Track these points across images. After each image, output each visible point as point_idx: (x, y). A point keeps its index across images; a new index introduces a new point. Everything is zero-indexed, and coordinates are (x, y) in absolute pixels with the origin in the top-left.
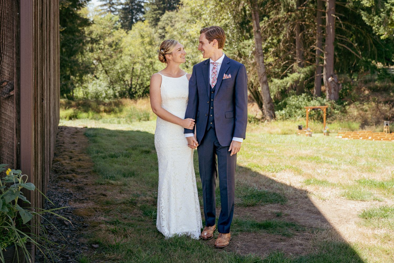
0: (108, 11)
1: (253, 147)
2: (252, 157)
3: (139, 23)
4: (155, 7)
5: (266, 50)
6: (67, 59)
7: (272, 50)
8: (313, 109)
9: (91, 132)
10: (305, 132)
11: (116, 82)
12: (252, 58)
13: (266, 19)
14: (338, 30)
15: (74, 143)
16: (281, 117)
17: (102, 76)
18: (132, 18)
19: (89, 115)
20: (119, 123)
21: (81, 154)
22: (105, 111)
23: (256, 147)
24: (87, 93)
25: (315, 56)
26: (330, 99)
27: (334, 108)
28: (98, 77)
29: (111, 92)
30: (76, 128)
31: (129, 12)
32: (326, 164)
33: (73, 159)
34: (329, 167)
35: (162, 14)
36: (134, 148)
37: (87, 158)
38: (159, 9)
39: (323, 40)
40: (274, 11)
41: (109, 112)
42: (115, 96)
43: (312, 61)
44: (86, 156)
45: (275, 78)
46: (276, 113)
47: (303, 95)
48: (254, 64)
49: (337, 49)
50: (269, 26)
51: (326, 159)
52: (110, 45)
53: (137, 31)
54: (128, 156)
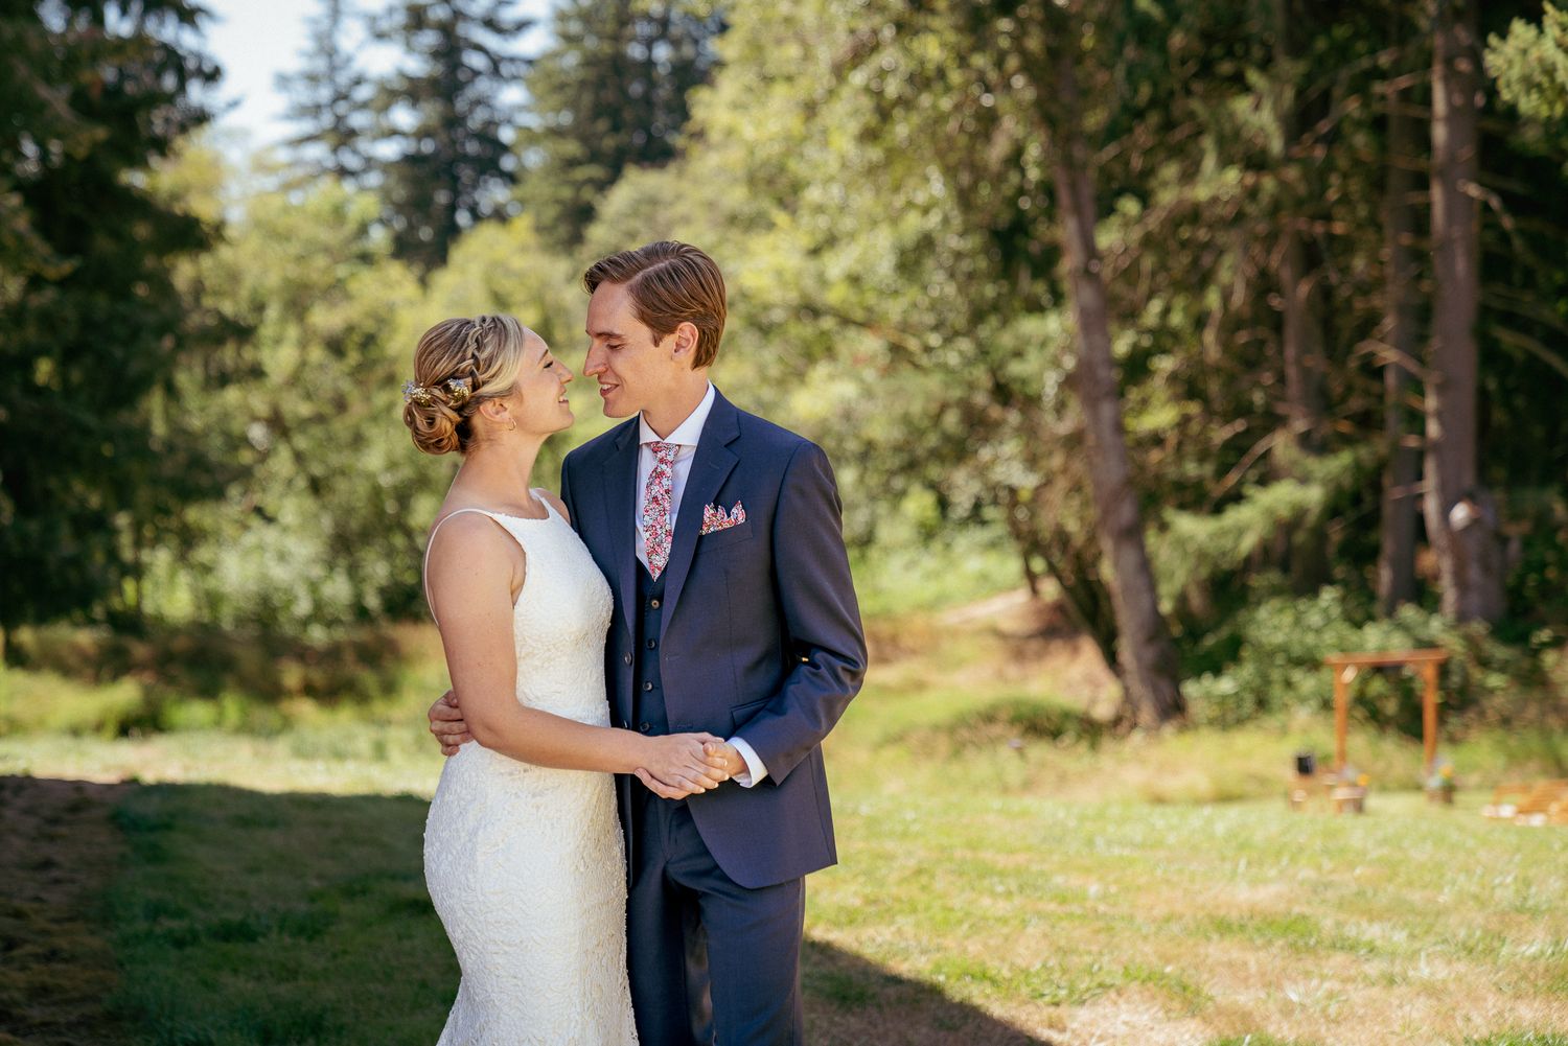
0: (324, 171)
1: (985, 872)
2: (965, 926)
3: (488, 232)
4: (572, 148)
5: (1136, 367)
6: (89, 419)
7: (1165, 364)
8: (1379, 669)
9: (151, 808)
10: (1331, 788)
11: (366, 536)
12: (1060, 408)
13: (1130, 206)
14: (1493, 265)
15: (47, 864)
16: (1214, 712)
17: (290, 509)
18: (452, 208)
19: (221, 714)
20: (380, 752)
21: (67, 926)
22: (309, 690)
23: (1002, 874)
24: (213, 600)
25: (1381, 397)
26: (1462, 617)
27: (1485, 663)
28: (270, 509)
29: (338, 589)
30: (79, 786)
31: (436, 175)
32: (1339, 958)
33: (16, 953)
34: (1353, 972)
35: (603, 186)
36: (353, 891)
37: (96, 943)
38: (594, 157)
39: (1422, 315)
40: (1170, 171)
41: (329, 694)
42: (361, 613)
43: (1368, 422)
44: (92, 933)
45: (1182, 506)
46: (1191, 689)
47: (1328, 595)
48: (1074, 441)
49: (1490, 356)
50: (1148, 242)
51: (1351, 931)
52: (336, 347)
53: (475, 271)
54: (310, 929)
